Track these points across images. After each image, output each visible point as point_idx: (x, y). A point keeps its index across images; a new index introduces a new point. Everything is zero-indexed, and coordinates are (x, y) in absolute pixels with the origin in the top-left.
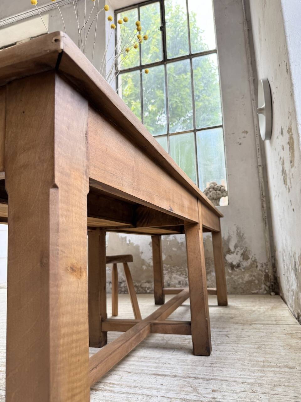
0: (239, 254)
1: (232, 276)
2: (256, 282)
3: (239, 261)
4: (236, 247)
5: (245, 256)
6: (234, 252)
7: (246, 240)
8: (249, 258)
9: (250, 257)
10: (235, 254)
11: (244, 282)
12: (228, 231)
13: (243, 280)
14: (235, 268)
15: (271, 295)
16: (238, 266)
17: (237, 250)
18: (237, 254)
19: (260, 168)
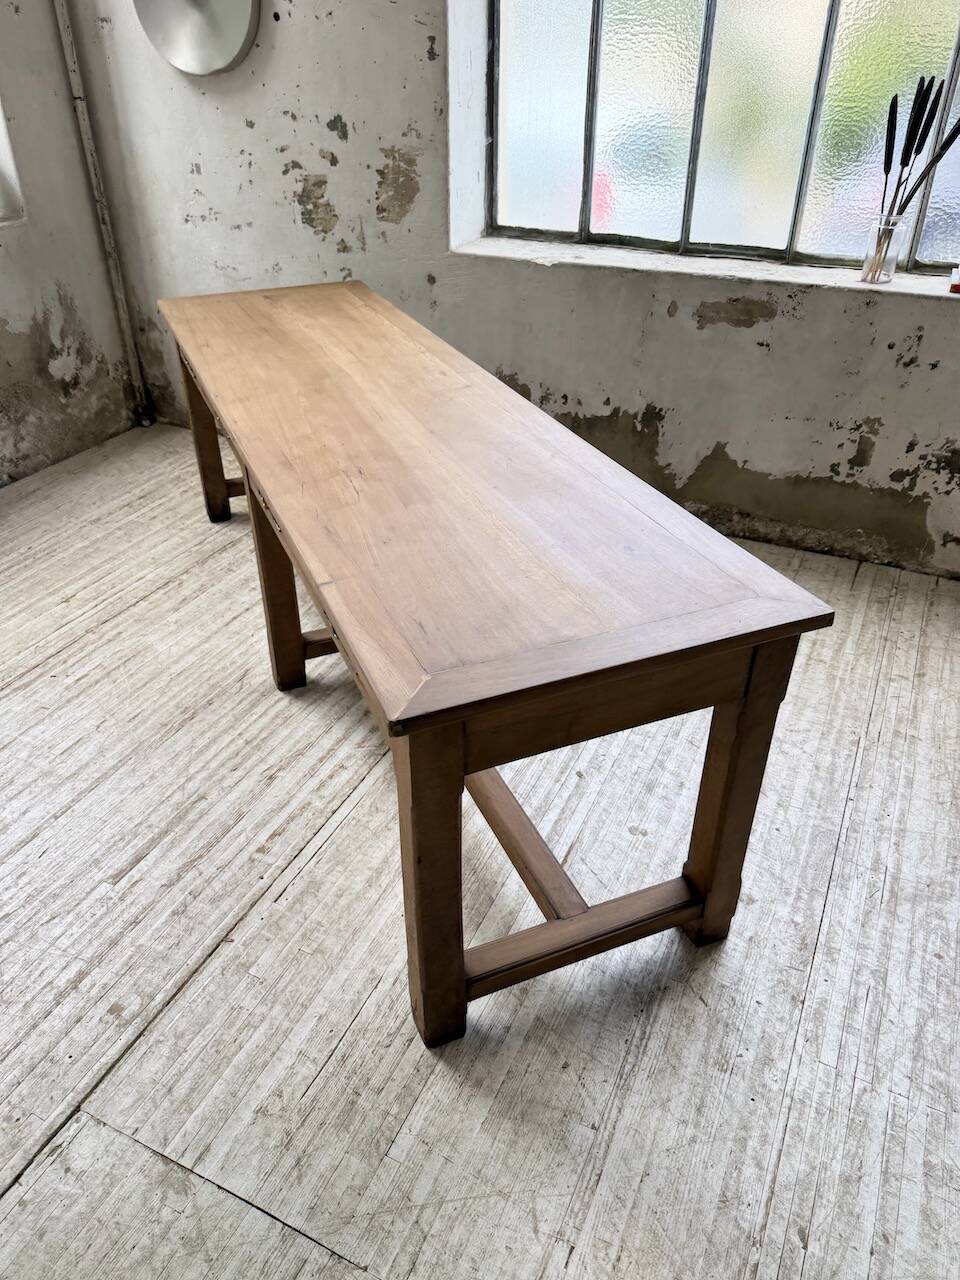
0: (73, 351)
1: (69, 410)
2: (112, 407)
3: (74, 371)
4: (63, 336)
5: (83, 354)
6: (62, 350)
7: (80, 314)
8: (91, 359)
9: (94, 353)
10: (65, 354)
11: (92, 416)
12: (42, 298)
13: (89, 411)
14: (71, 391)
15: (143, 426)
16: (76, 382)
17: (68, 342)
18: (69, 354)
19: (81, 106)
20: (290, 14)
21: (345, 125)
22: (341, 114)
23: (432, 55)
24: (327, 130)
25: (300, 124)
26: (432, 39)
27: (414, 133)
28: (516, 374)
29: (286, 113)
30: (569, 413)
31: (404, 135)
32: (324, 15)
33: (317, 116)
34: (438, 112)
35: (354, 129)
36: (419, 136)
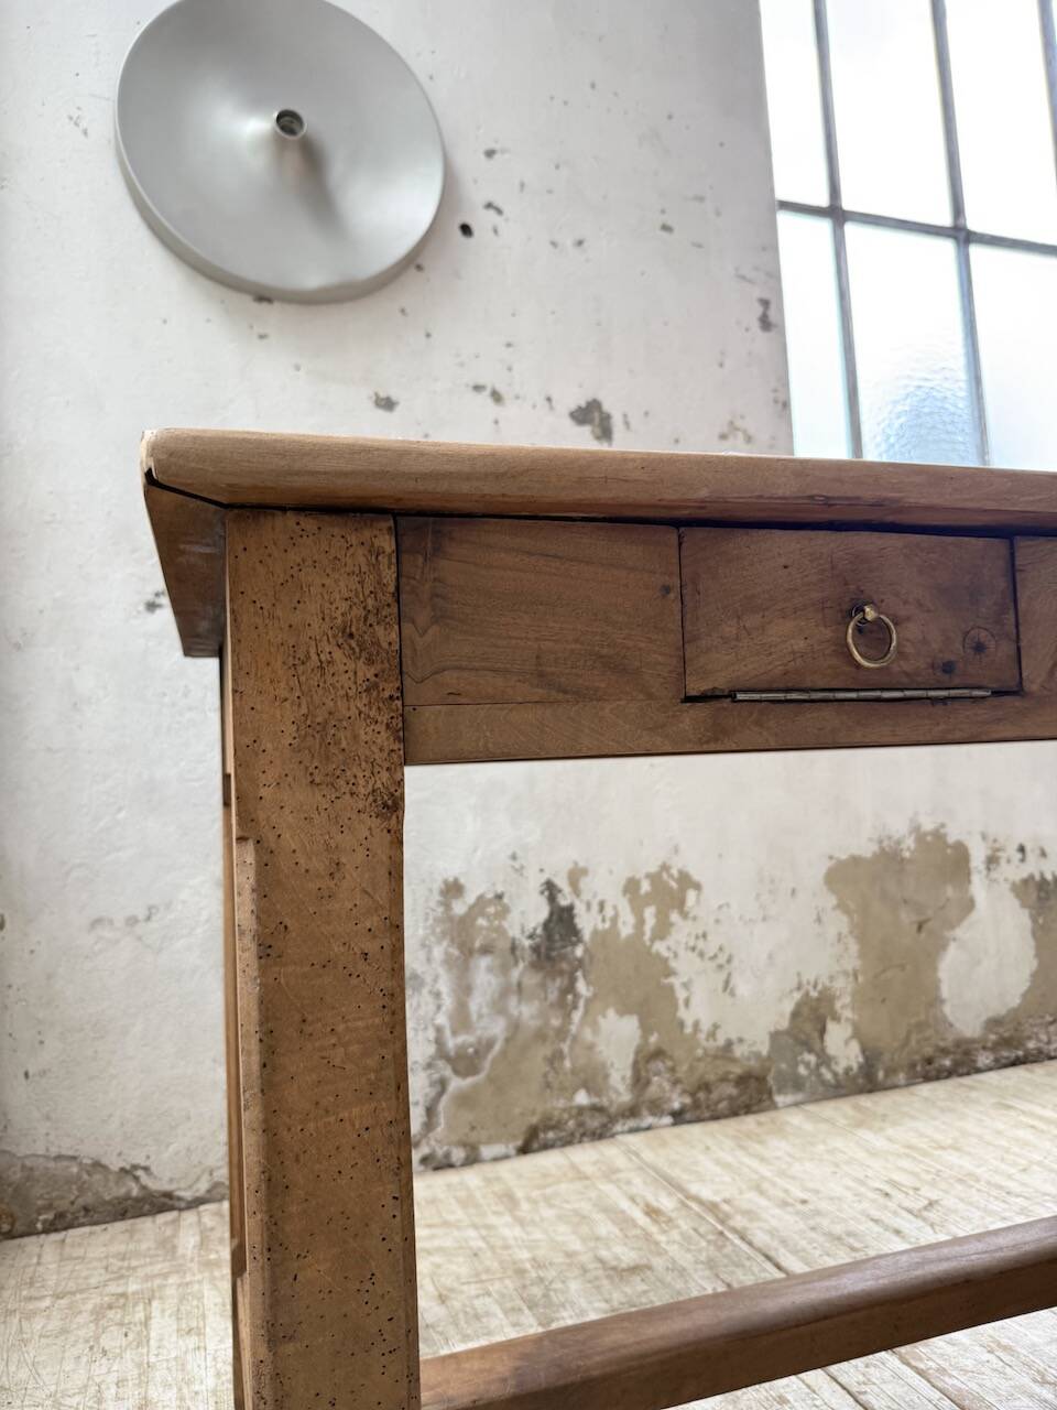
20: (496, 231)
21: (608, 417)
22: (601, 397)
23: (766, 323)
24: (568, 422)
25: (510, 411)
26: (765, 303)
27: (740, 435)
28: (943, 826)
29: (478, 388)
30: (1032, 877)
31: (723, 437)
32: (569, 242)
33: (549, 399)
34: (780, 405)
35: (627, 424)
36: (749, 439)
